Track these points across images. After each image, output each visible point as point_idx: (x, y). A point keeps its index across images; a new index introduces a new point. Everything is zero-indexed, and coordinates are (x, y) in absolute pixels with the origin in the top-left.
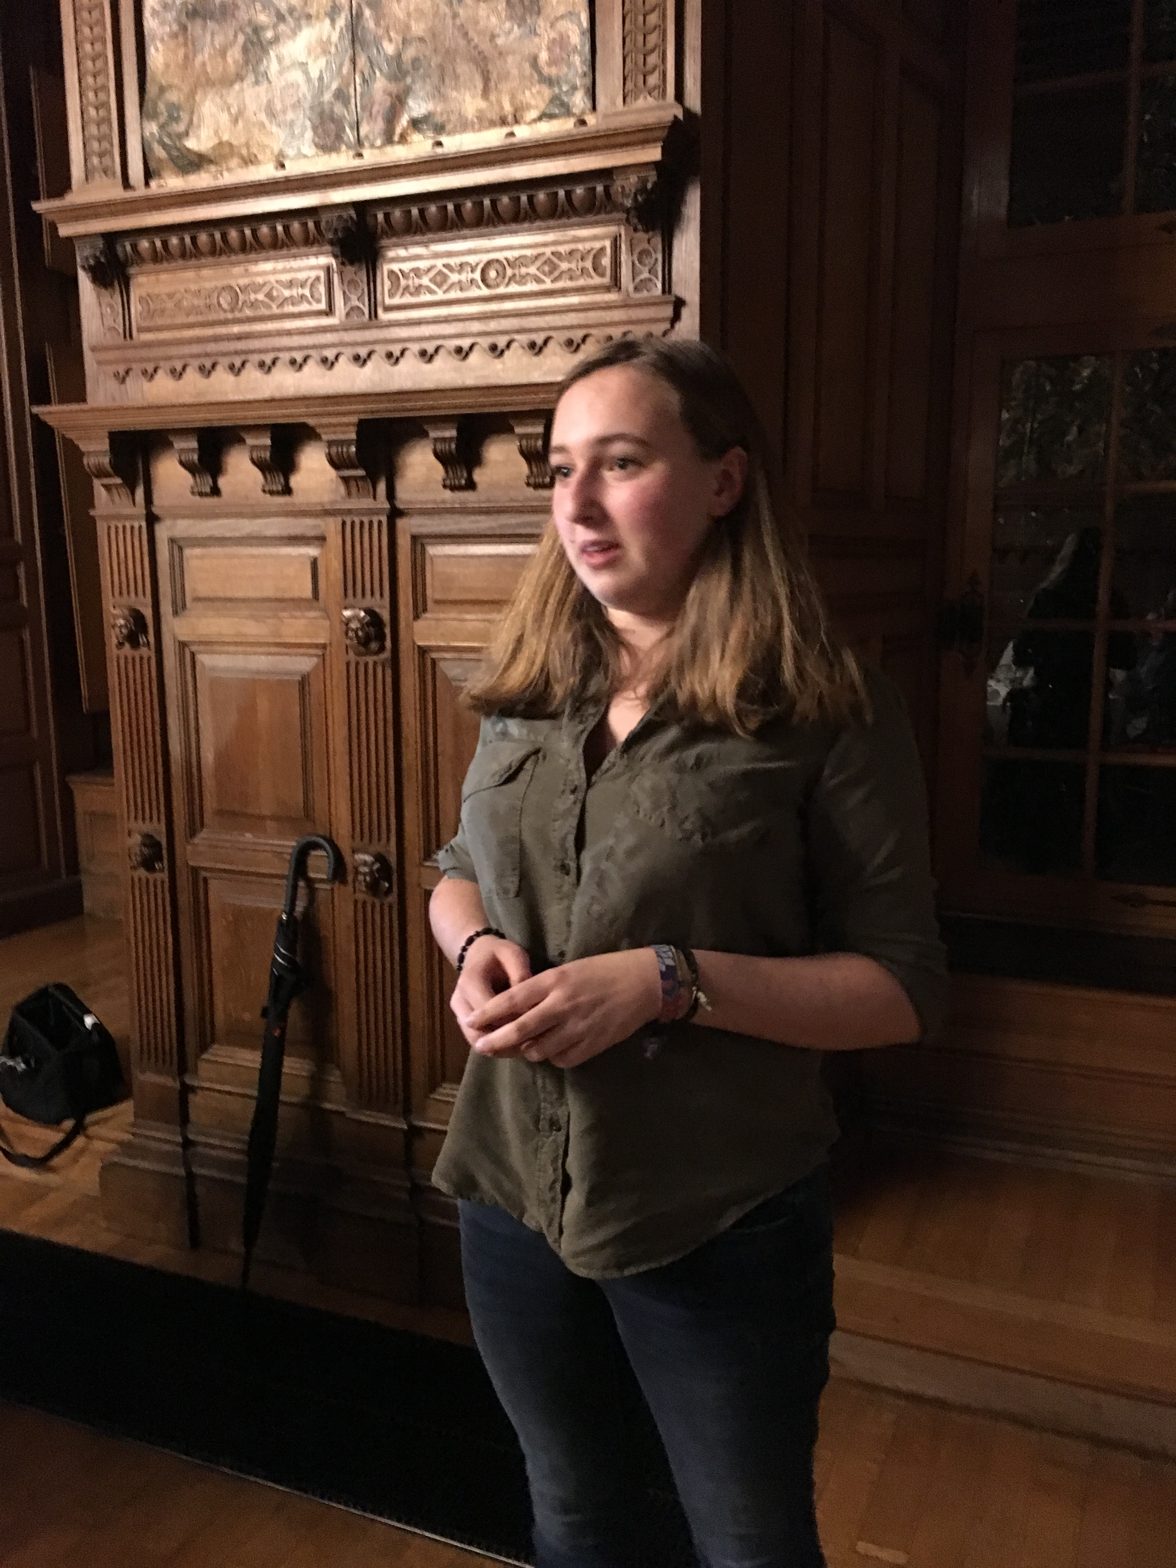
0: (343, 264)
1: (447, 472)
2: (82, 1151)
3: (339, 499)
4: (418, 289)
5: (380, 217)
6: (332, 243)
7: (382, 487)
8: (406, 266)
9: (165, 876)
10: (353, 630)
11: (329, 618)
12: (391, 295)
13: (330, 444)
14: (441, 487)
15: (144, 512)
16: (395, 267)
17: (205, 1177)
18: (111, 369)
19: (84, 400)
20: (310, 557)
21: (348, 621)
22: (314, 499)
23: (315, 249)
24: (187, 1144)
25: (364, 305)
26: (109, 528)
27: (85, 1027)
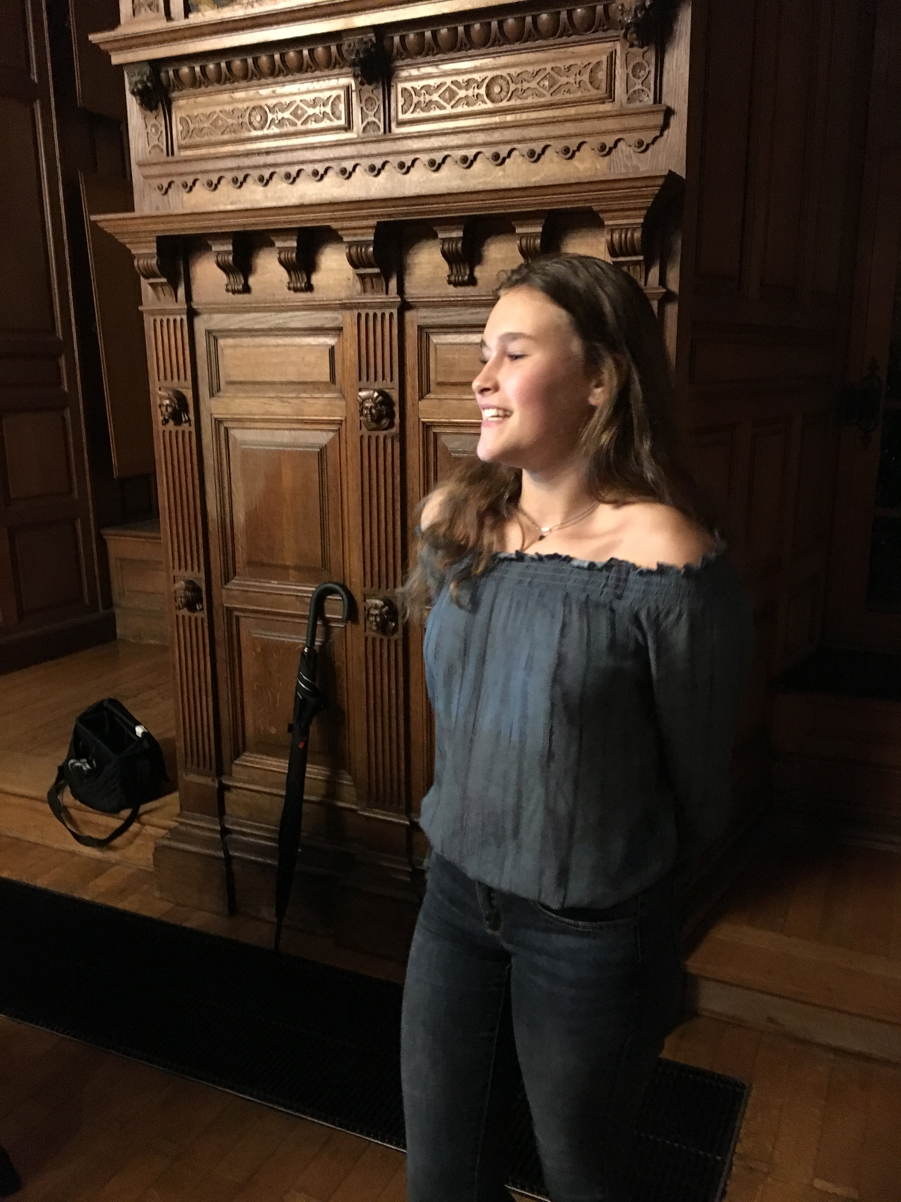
0: (362, 83)
1: (451, 268)
2: (137, 834)
3: (355, 294)
4: (429, 105)
5: (397, 39)
6: (353, 64)
7: (393, 283)
8: (418, 85)
9: (204, 615)
10: (367, 408)
11: (344, 398)
12: (404, 112)
13: (350, 245)
14: (446, 282)
15: (186, 307)
16: (408, 85)
17: (240, 858)
18: (156, 182)
19: (131, 209)
20: (329, 345)
21: (364, 400)
22: (333, 295)
23: (336, 71)
24: (225, 832)
25: (379, 120)
26: (155, 321)
27: (138, 736)
